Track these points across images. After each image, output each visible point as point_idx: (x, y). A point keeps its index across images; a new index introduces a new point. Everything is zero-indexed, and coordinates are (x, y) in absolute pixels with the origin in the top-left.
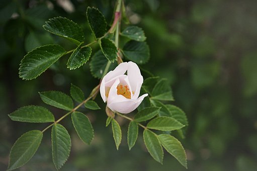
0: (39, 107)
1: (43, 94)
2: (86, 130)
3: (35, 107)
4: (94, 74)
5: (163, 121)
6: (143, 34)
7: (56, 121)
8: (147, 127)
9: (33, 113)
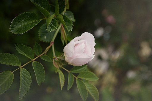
0: (12, 55)
1: (17, 46)
2: (40, 75)
3: (10, 55)
4: (40, 38)
5: (88, 74)
6: (73, 17)
7: (21, 66)
8: (77, 77)
9: (8, 58)
